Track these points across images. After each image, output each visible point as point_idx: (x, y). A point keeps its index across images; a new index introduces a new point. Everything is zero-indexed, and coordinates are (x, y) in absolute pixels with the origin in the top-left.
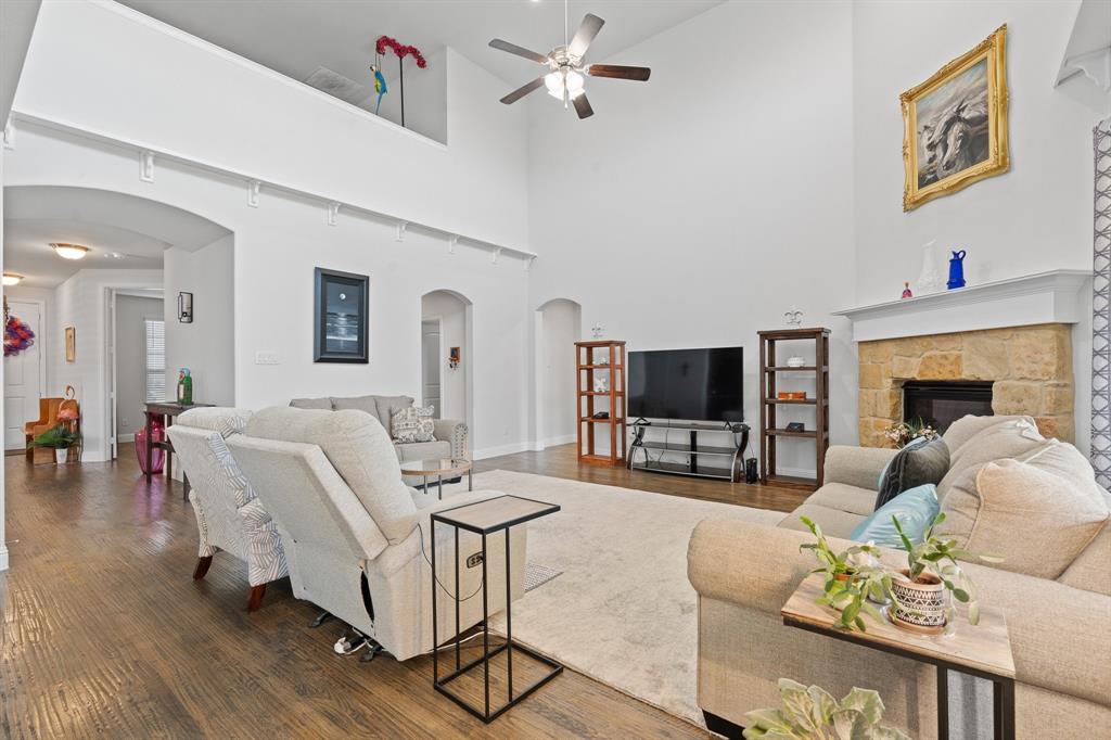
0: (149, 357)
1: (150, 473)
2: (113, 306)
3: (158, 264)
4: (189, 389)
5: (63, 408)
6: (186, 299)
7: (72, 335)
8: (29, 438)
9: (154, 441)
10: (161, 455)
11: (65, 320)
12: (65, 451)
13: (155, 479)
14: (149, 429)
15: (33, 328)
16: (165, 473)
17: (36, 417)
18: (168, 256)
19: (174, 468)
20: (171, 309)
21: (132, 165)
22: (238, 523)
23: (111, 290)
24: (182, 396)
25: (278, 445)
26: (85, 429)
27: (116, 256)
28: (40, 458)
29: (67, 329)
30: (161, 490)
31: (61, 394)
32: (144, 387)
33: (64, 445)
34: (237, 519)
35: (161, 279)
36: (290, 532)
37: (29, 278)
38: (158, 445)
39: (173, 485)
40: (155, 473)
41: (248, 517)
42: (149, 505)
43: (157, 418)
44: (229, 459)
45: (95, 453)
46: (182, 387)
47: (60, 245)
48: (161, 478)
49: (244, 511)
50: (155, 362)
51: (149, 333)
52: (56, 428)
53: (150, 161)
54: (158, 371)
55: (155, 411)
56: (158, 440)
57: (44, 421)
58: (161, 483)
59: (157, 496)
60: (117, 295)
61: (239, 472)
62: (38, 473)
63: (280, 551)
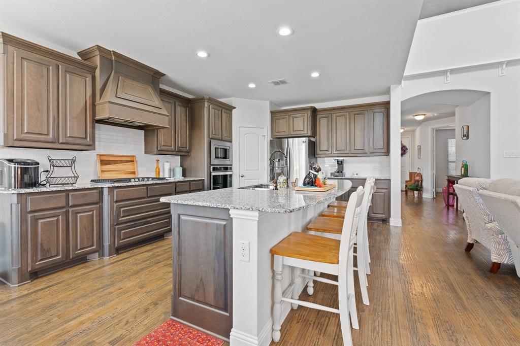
0: (449, 156)
1: (449, 206)
2: (434, 135)
3: (453, 114)
4: (466, 170)
5: (417, 176)
6: (465, 128)
7: (420, 148)
8: (406, 186)
9: (450, 192)
10: (454, 199)
11: (418, 142)
12: (417, 192)
13: (451, 208)
14: (449, 186)
15: (407, 147)
16: (455, 207)
17: (408, 179)
18: (457, 111)
19: (459, 205)
20: (458, 133)
21: (441, 79)
22: (486, 231)
23: (433, 129)
24: (463, 173)
25: (503, 196)
26: (424, 184)
27: (435, 115)
28: (410, 194)
29: (418, 146)
30: (453, 212)
31: (416, 171)
32: (447, 168)
33: (417, 190)
34: (486, 229)
35: (454, 121)
36: (514, 242)
37: (406, 129)
38: (452, 194)
39: (459, 212)
40: (451, 206)
41: (490, 229)
42: (448, 218)
43: (452, 181)
44: (480, 200)
45: (427, 195)
46: (463, 169)
47: (416, 115)
48: (454, 208)
49: (489, 226)
50: (452, 157)
51: (449, 145)
52: (414, 183)
53: (448, 74)
54: (453, 162)
55: (450, 179)
56: (452, 192)
57: (410, 181)
58: (453, 210)
59: (452, 215)
60: (436, 130)
61: (486, 208)
62: (409, 199)
63: (509, 251)
